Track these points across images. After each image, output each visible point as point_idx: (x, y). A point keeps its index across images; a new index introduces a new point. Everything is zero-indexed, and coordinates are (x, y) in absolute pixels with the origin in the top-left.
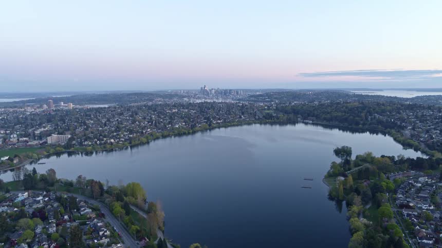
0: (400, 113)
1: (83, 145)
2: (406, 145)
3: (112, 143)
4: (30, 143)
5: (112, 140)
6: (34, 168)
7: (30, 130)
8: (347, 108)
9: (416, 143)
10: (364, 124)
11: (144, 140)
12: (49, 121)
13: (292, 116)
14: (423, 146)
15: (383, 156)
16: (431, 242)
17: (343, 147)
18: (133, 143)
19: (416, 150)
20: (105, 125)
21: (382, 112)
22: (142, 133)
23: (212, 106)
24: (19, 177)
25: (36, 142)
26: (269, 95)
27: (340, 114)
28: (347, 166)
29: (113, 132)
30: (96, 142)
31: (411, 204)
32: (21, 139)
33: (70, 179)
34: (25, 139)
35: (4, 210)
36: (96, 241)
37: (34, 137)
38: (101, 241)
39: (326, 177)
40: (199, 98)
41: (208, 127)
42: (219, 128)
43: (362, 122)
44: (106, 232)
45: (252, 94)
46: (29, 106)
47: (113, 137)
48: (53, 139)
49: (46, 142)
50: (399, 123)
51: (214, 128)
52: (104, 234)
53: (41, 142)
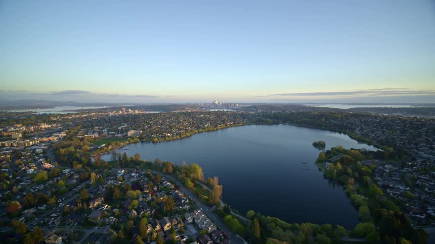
0: (348, 119)
1: (151, 137)
2: (360, 141)
3: (169, 136)
4: (116, 136)
5: (169, 134)
6: (125, 153)
7: (115, 127)
8: (310, 115)
9: (369, 140)
10: (326, 126)
11: (189, 134)
12: (125, 122)
13: (275, 120)
14: (375, 142)
15: (352, 149)
16: (423, 217)
17: (319, 142)
18: (182, 136)
19: (369, 144)
20: (162, 124)
21: (336, 118)
22: (186, 129)
23: (223, 113)
24: (115, 158)
25: (120, 135)
26: (254, 107)
27: (306, 119)
28: (329, 155)
29: (168, 129)
30: (159, 135)
31: (391, 185)
32: (110, 133)
33: (149, 160)
34: (112, 133)
35: (112, 183)
36: (181, 207)
37: (118, 132)
38: (184, 208)
39: (316, 163)
40: (212, 108)
41: (225, 126)
42: (231, 127)
43: (324, 125)
44: (186, 200)
45: (244, 106)
46: (110, 111)
47: (168, 132)
48: (131, 133)
49: (127, 135)
50: (349, 125)
51: (228, 127)
52: (184, 202)
53: (123, 135)
